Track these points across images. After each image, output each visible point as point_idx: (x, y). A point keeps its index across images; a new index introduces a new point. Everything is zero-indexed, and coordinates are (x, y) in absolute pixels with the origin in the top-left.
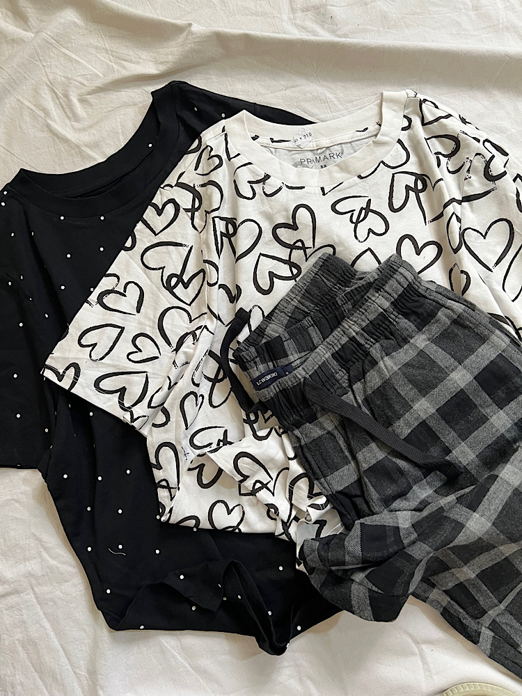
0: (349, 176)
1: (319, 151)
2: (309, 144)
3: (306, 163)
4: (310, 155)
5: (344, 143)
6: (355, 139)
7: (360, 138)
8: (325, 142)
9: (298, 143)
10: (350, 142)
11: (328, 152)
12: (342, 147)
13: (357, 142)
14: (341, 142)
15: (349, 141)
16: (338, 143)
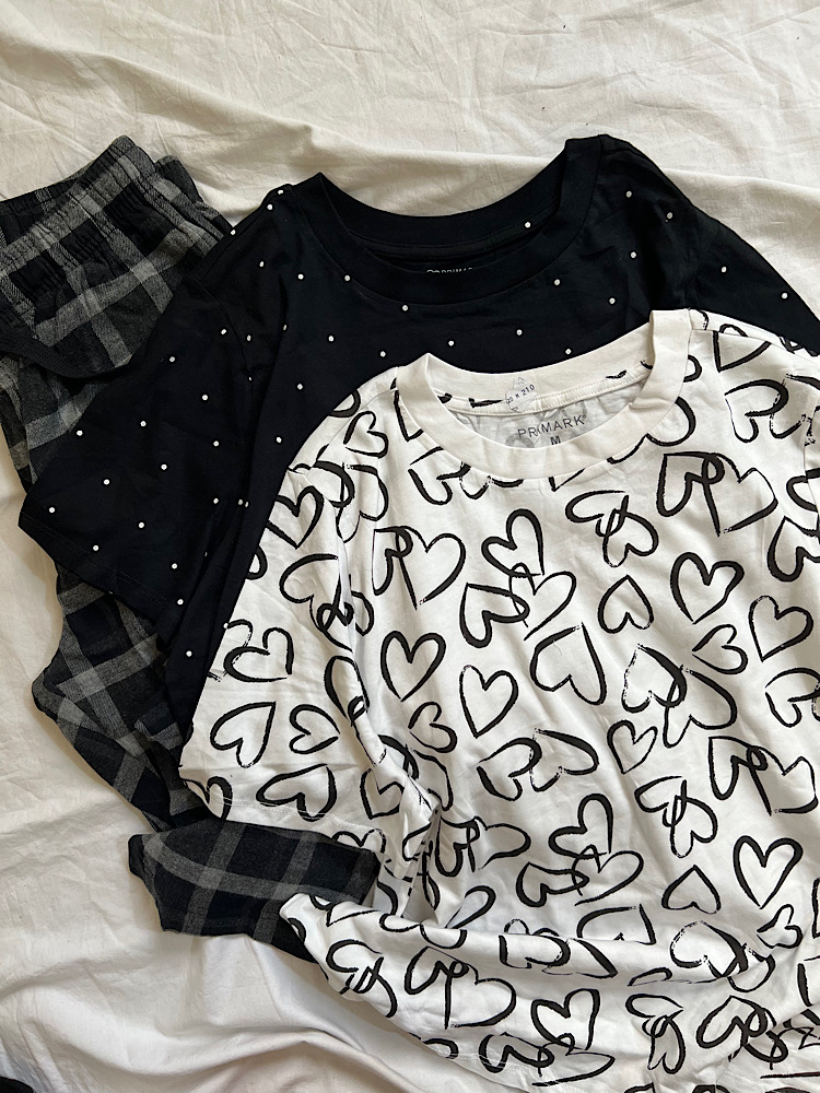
0: (593, 459)
1: (548, 414)
2: (531, 403)
3: (527, 435)
4: (532, 422)
5: (587, 400)
6: (605, 391)
7: (613, 388)
8: (555, 399)
9: (512, 405)
10: (598, 397)
11: (561, 416)
12: (583, 406)
13: (609, 395)
14: (582, 398)
15: (594, 394)
16: (576, 400)
